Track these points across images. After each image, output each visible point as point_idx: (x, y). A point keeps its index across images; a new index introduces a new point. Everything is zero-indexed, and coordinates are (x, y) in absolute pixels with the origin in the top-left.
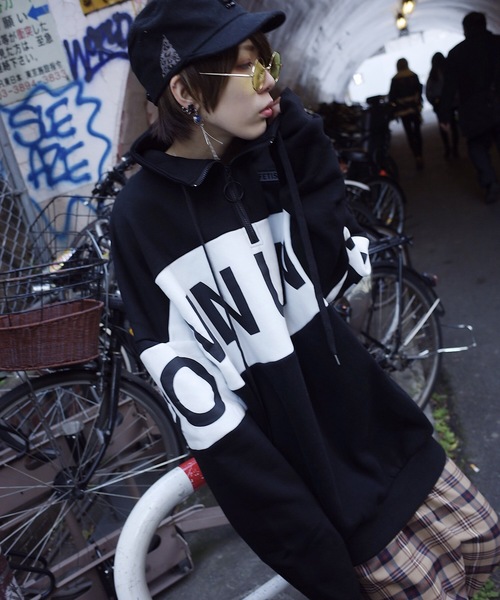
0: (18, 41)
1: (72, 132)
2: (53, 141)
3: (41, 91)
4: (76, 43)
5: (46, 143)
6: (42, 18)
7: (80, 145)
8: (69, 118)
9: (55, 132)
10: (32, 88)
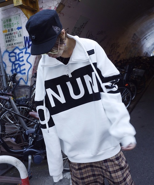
0: (14, 35)
1: (23, 61)
2: (18, 62)
3: (17, 49)
4: (27, 37)
5: (16, 62)
6: (20, 30)
7: (24, 64)
8: (23, 57)
9: (19, 60)
10: (15, 47)
